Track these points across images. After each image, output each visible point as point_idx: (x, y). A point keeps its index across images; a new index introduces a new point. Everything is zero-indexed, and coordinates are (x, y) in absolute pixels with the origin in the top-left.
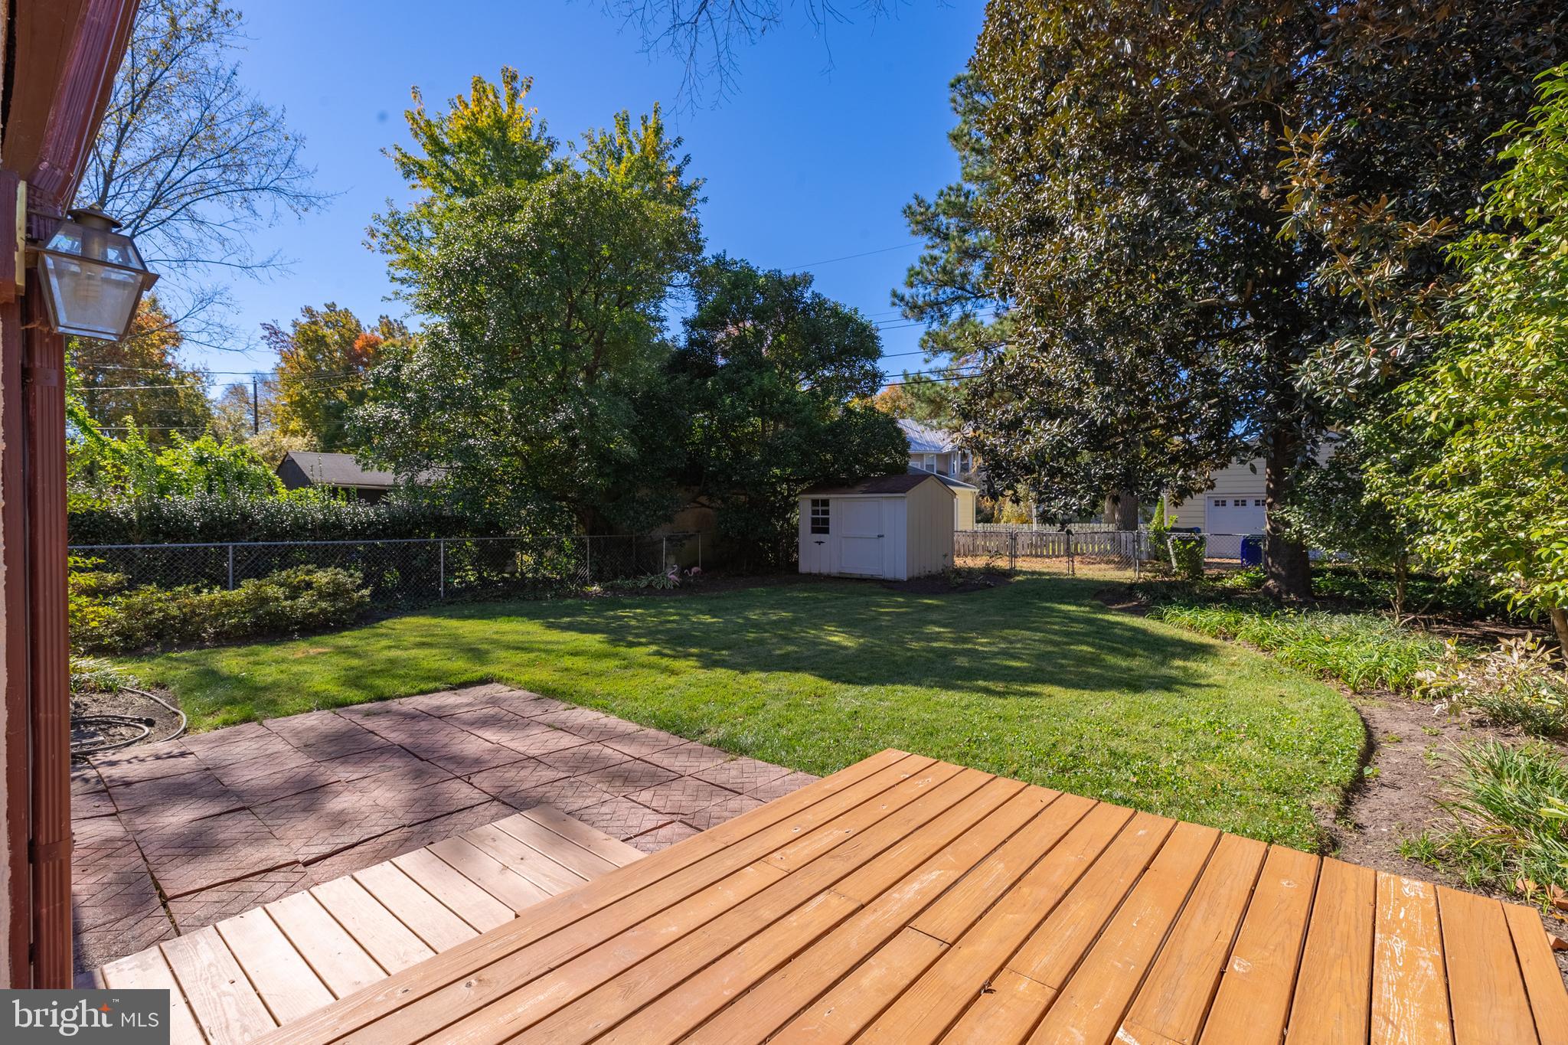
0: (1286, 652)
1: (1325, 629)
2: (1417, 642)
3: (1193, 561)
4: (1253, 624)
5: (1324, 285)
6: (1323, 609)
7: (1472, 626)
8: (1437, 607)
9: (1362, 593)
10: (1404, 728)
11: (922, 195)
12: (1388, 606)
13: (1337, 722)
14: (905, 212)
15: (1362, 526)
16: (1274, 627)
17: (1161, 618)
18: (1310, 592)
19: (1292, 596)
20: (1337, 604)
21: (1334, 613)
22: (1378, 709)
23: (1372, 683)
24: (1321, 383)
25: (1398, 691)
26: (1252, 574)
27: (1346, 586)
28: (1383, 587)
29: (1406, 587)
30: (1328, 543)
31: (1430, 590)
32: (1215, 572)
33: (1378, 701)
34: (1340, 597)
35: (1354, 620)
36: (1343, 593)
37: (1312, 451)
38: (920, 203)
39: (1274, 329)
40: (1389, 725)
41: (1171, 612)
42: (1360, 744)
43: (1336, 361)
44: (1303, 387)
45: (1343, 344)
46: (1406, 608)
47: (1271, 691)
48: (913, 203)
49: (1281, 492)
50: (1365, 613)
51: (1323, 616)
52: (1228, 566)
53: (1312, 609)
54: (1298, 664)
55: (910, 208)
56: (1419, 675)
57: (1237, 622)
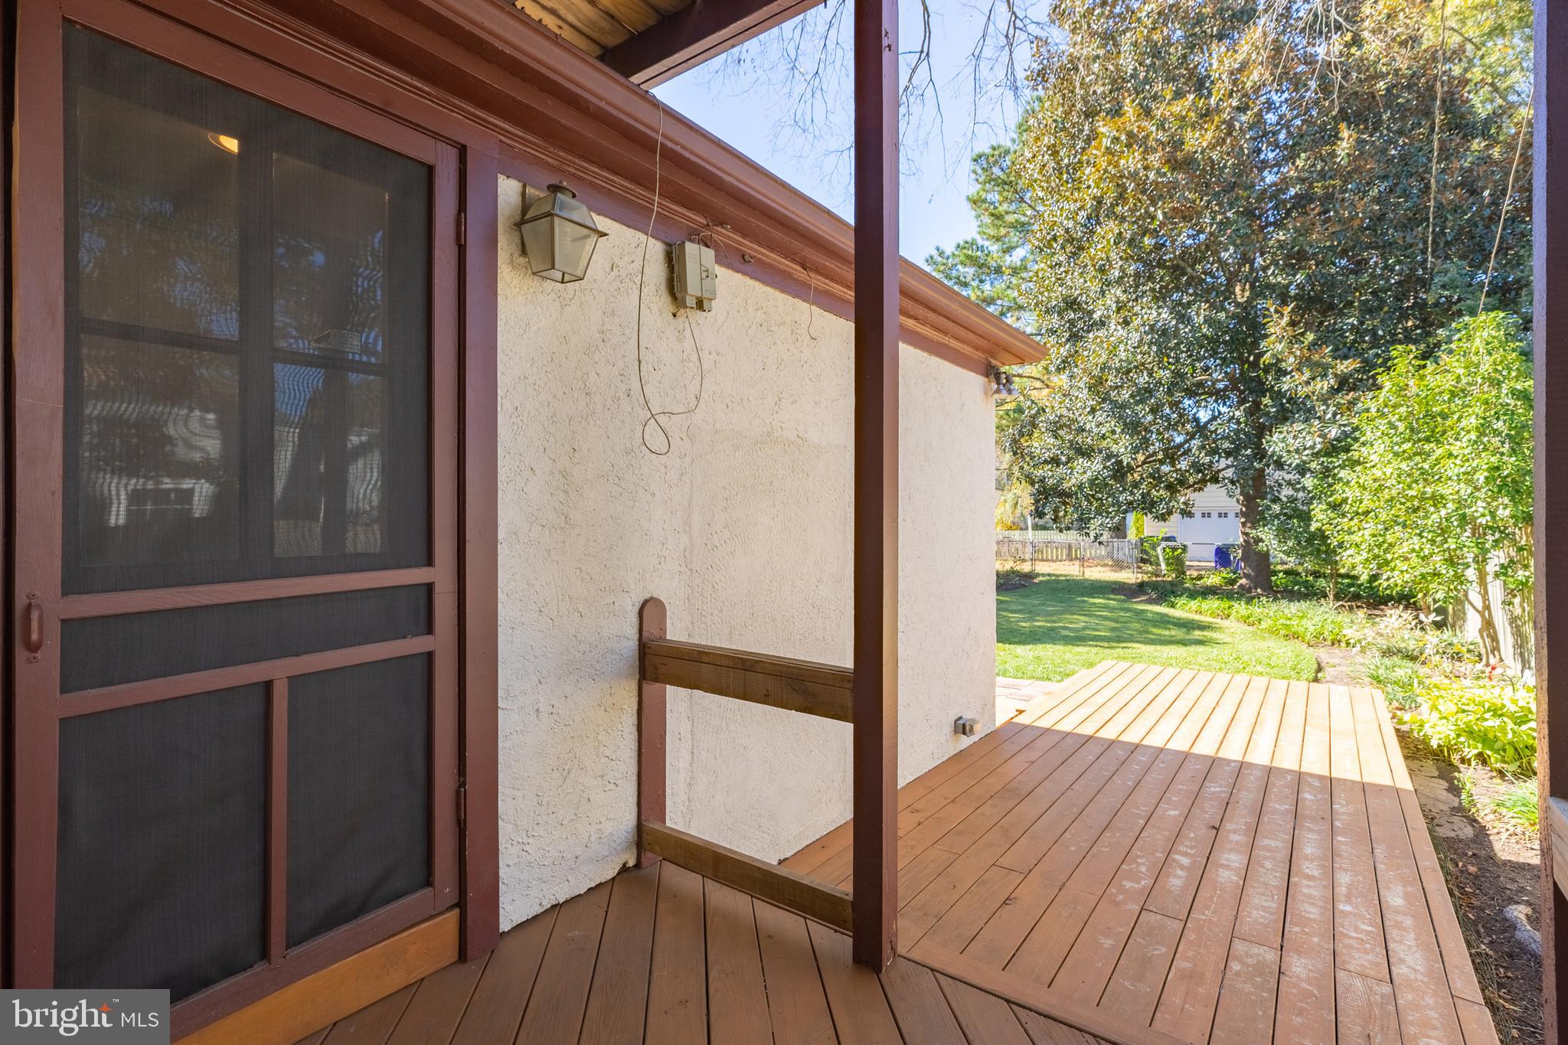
0: (1264, 625)
1: (1287, 611)
2: (1344, 617)
3: (1177, 563)
4: (1240, 608)
5: (1288, 390)
6: (1283, 598)
7: (1379, 609)
8: (1356, 597)
9: (1306, 588)
10: (1337, 661)
11: (943, 247)
12: (1325, 596)
13: (1302, 658)
14: (927, 261)
15: (1310, 541)
16: (1256, 610)
17: (1173, 606)
18: (1271, 588)
19: (1259, 590)
20: (1291, 595)
21: (1290, 601)
22: (1323, 654)
23: (1318, 640)
24: (1286, 452)
25: (1333, 644)
26: (1224, 575)
27: (1296, 583)
28: (1322, 582)
29: (1337, 583)
30: (1288, 553)
31: (1352, 585)
32: (1195, 574)
33: (1323, 649)
34: (1292, 592)
35: (1304, 605)
36: (1293, 588)
37: (1277, 491)
38: (941, 254)
39: (1249, 402)
40: (1329, 660)
41: (1181, 601)
42: (1315, 666)
43: (1295, 437)
44: (1274, 452)
45: (1298, 426)
46: (1337, 598)
47: (1263, 645)
48: (935, 253)
49: (1252, 515)
50: (1310, 600)
51: (1284, 603)
52: (1206, 569)
53: (1276, 599)
54: (1273, 632)
55: (932, 257)
56: (1344, 632)
57: (1229, 608)
